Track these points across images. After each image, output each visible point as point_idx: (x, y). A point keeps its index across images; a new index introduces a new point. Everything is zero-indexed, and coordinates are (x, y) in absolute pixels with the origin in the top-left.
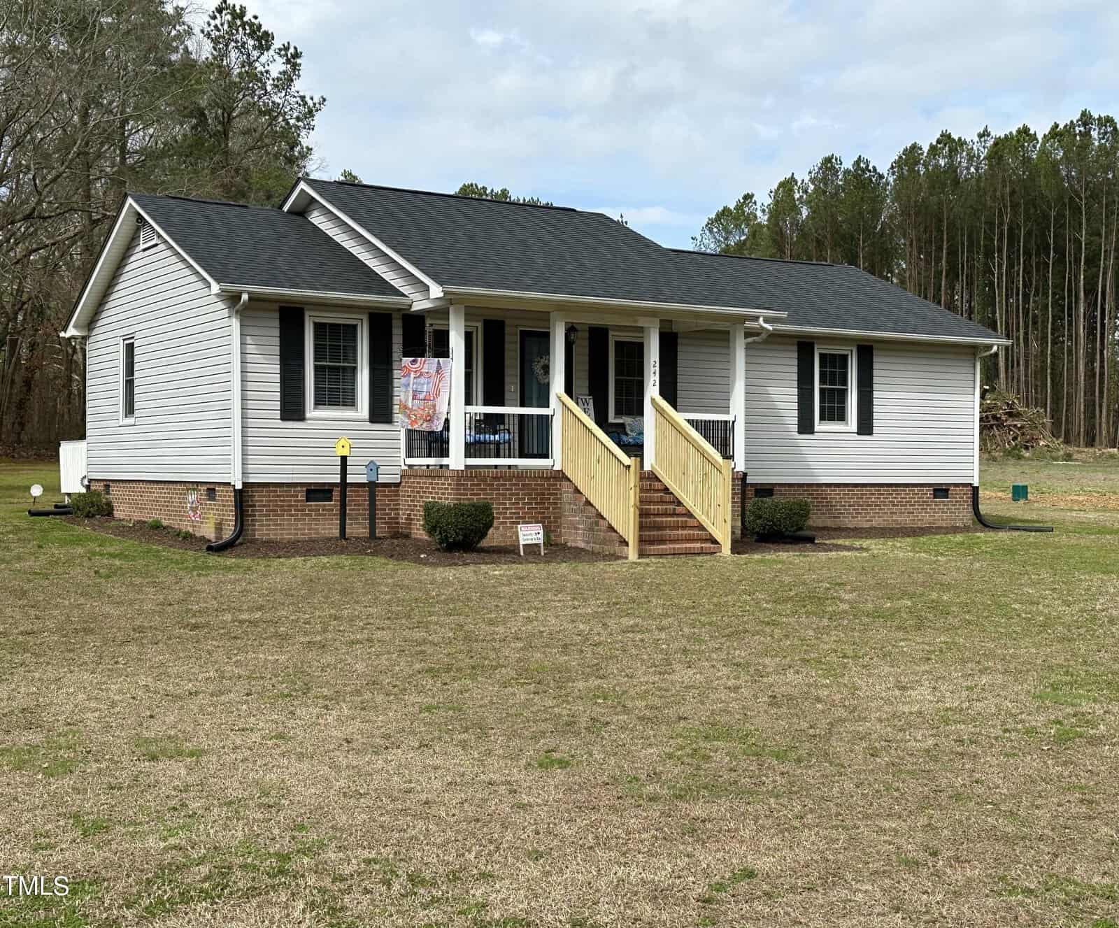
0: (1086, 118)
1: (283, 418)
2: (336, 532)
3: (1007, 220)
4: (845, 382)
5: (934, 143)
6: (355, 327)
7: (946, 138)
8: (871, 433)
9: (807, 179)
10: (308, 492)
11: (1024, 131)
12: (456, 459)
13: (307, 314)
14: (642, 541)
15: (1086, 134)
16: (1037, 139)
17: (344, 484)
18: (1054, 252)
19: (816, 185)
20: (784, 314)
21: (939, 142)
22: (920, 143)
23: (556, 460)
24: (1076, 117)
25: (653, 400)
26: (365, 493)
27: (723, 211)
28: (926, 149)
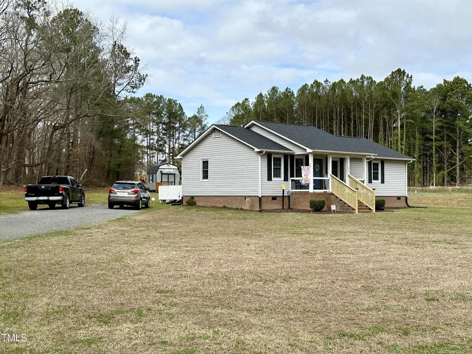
0: (363, 77)
1: (268, 180)
2: (282, 208)
3: (338, 110)
4: (378, 170)
5: (312, 84)
6: (281, 158)
7: (316, 82)
8: (384, 183)
9: (267, 94)
10: (272, 198)
11: (342, 81)
12: (311, 190)
13: (272, 155)
14: (359, 209)
15: (363, 82)
16: (346, 83)
17: (283, 196)
18: (353, 121)
19: (270, 96)
20: (377, 155)
21: (314, 83)
22: (308, 83)
23: (330, 190)
24: (359, 77)
25: (349, 175)
26: (287, 198)
27: (238, 104)
28: (310, 85)
